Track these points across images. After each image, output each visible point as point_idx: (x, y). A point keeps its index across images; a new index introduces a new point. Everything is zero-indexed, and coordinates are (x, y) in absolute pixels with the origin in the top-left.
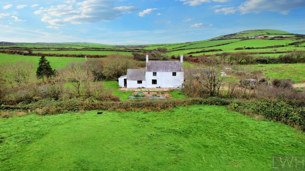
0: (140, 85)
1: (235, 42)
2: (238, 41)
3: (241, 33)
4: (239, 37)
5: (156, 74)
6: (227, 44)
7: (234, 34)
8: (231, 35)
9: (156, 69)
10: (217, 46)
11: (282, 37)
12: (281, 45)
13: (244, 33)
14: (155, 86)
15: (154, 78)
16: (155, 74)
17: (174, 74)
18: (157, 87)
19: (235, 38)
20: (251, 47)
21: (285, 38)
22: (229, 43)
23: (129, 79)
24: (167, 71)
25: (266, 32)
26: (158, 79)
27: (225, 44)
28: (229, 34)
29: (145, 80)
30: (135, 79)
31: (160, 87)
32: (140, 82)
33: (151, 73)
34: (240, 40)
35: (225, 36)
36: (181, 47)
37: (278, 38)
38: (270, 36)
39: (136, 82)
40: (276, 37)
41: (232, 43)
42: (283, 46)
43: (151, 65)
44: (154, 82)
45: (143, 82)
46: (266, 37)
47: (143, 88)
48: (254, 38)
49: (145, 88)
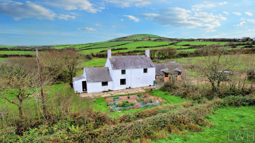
0: (106, 88)
1: (130, 43)
2: (132, 42)
3: (130, 36)
4: (131, 39)
5: (125, 72)
6: (125, 44)
7: (126, 37)
8: (124, 38)
9: (124, 66)
10: (117, 46)
11: (161, 40)
12: (166, 44)
13: (132, 37)
14: (124, 87)
15: (123, 77)
16: (123, 72)
17: (145, 71)
18: (127, 88)
19: (128, 40)
20: (147, 46)
21: (163, 40)
22: (126, 44)
23: (90, 81)
24: (138, 68)
25: (147, 36)
26: (128, 77)
27: (123, 44)
28: (122, 37)
29: (111, 80)
30: (99, 80)
31: (130, 88)
32: (105, 84)
33: (120, 71)
34: (133, 42)
35: (119, 39)
36: (87, 47)
37: (159, 40)
38: (152, 39)
39: (101, 83)
40: (157, 40)
41: (128, 43)
42: (166, 45)
43: (116, 61)
44: (123, 82)
45: (109, 83)
46: (150, 39)
47: (110, 91)
48: (142, 40)
49: (113, 91)
